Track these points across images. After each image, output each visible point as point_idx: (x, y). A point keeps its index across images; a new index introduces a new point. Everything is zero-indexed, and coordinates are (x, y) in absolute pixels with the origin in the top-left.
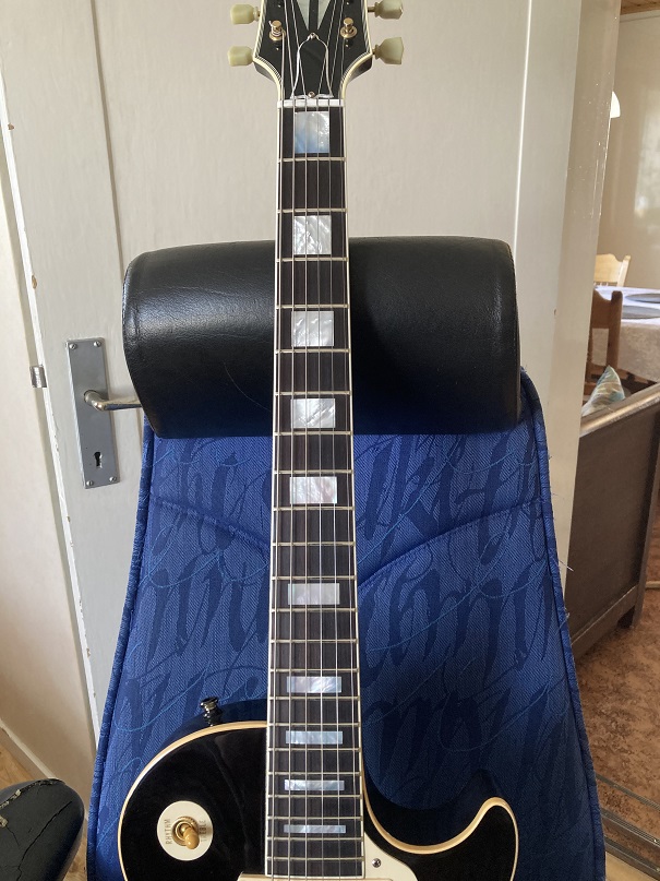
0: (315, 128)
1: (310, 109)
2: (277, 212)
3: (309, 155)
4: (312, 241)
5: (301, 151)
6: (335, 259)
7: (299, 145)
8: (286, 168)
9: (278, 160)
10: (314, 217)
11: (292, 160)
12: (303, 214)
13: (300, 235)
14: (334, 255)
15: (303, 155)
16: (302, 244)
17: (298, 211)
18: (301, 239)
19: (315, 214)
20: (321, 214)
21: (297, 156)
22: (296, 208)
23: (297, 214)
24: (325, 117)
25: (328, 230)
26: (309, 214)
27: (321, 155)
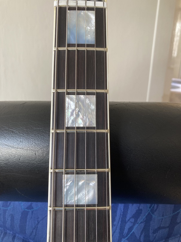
0: (83, 24)
1: (80, 9)
2: (53, 91)
3: (79, 45)
4: (81, 116)
5: (73, 42)
6: (99, 131)
7: (70, 37)
8: (60, 55)
9: (54, 49)
10: (82, 96)
11: (65, 49)
12: (73, 94)
13: (70, 110)
14: (98, 127)
15: (73, 45)
16: (72, 118)
17: (69, 91)
18: (72, 114)
19: (83, 94)
20: (88, 94)
21: (69, 45)
22: (68, 88)
23: (68, 94)
24: (92, 16)
25: (93, 107)
26: (78, 94)
27: (88, 46)
